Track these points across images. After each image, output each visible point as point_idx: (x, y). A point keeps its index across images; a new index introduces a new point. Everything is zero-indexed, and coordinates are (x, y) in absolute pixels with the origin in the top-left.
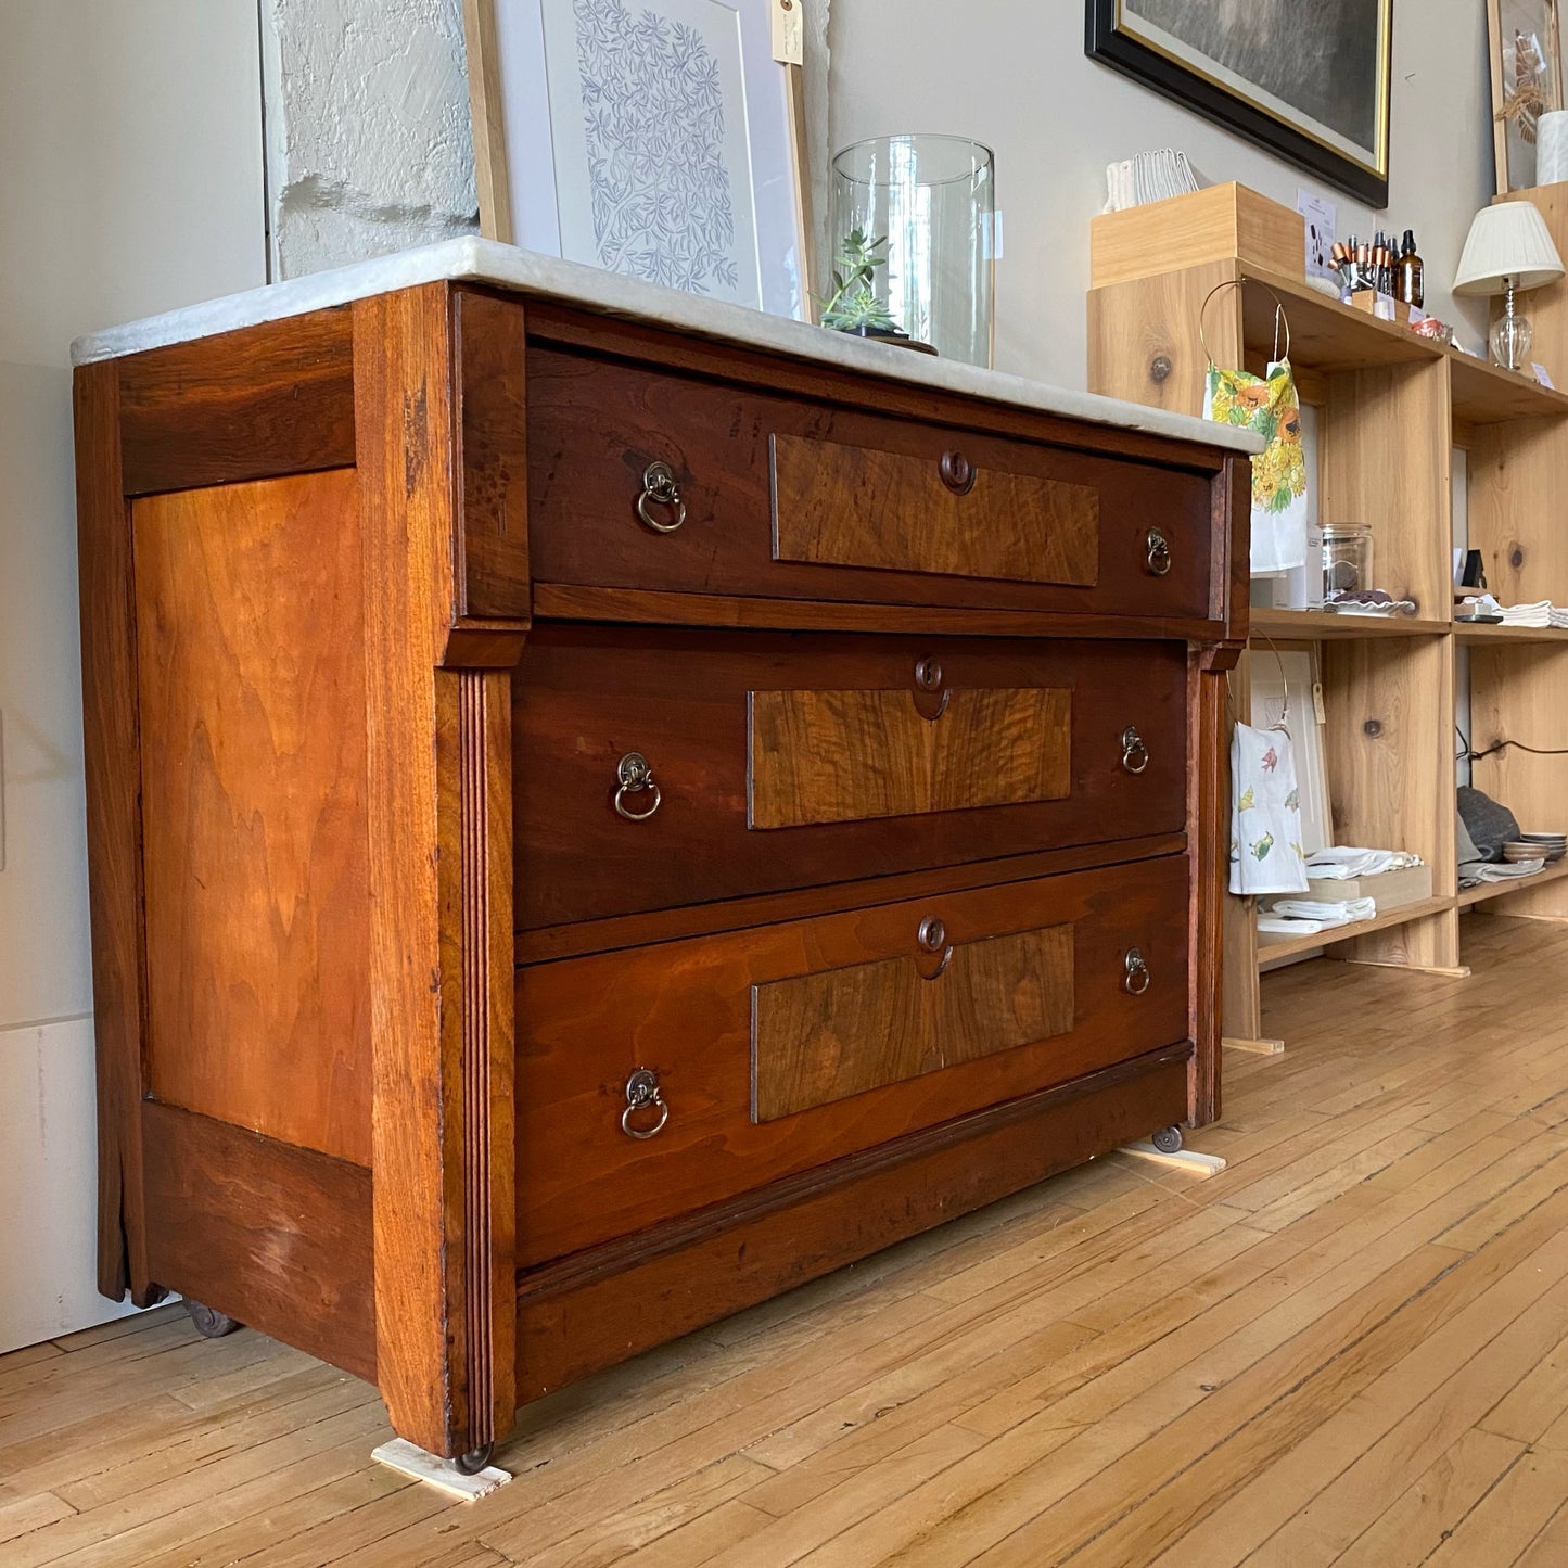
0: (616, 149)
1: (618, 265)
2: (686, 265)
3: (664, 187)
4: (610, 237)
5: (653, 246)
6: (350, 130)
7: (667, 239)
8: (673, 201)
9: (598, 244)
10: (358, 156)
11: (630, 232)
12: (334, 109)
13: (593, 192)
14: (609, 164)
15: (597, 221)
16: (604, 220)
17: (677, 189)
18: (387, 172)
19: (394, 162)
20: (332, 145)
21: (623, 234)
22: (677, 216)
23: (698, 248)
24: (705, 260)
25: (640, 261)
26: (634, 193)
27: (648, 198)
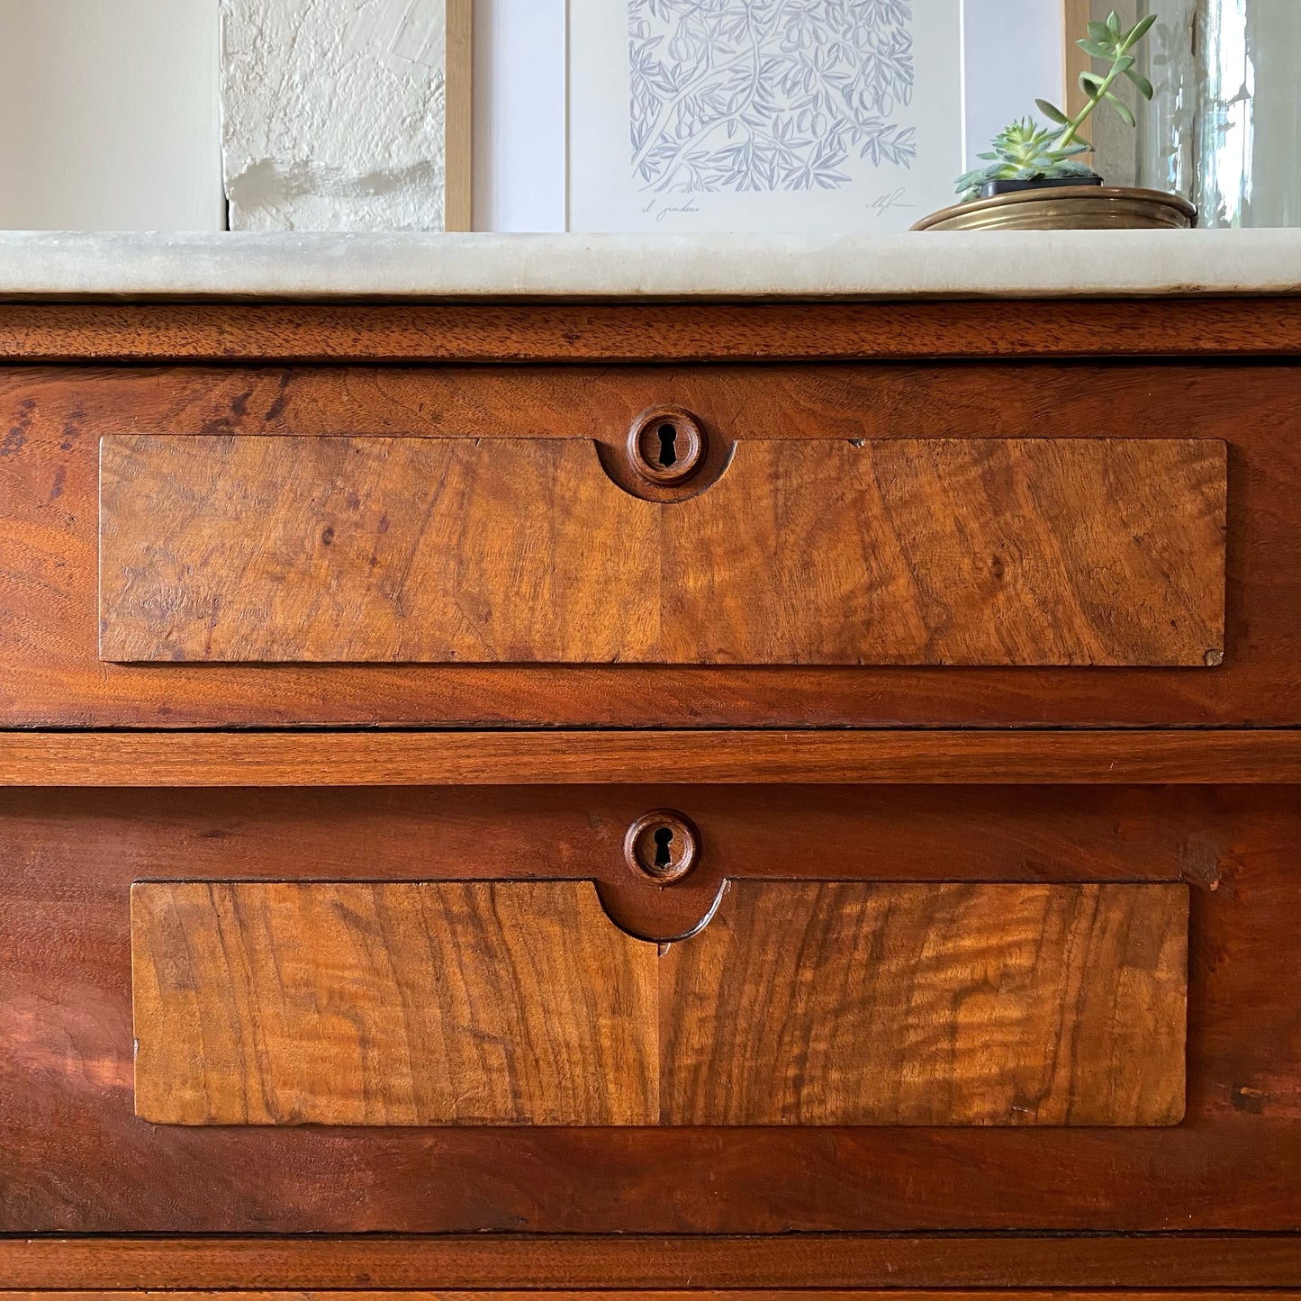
0: (681, 18)
1: (669, 180)
2: (806, 153)
3: (774, 49)
4: (660, 141)
5: (741, 136)
6: (316, 98)
7: (770, 123)
8: (789, 64)
9: (635, 156)
10: (328, 124)
11: (697, 126)
12: (296, 78)
13: (634, 85)
14: (666, 42)
15: (637, 124)
16: (651, 120)
17: (801, 45)
18: (366, 134)
19: (376, 120)
20: (290, 120)
21: (685, 131)
22: (795, 84)
23: (832, 122)
24: (847, 138)
25: (712, 164)
26: (710, 71)
27: (737, 72)
